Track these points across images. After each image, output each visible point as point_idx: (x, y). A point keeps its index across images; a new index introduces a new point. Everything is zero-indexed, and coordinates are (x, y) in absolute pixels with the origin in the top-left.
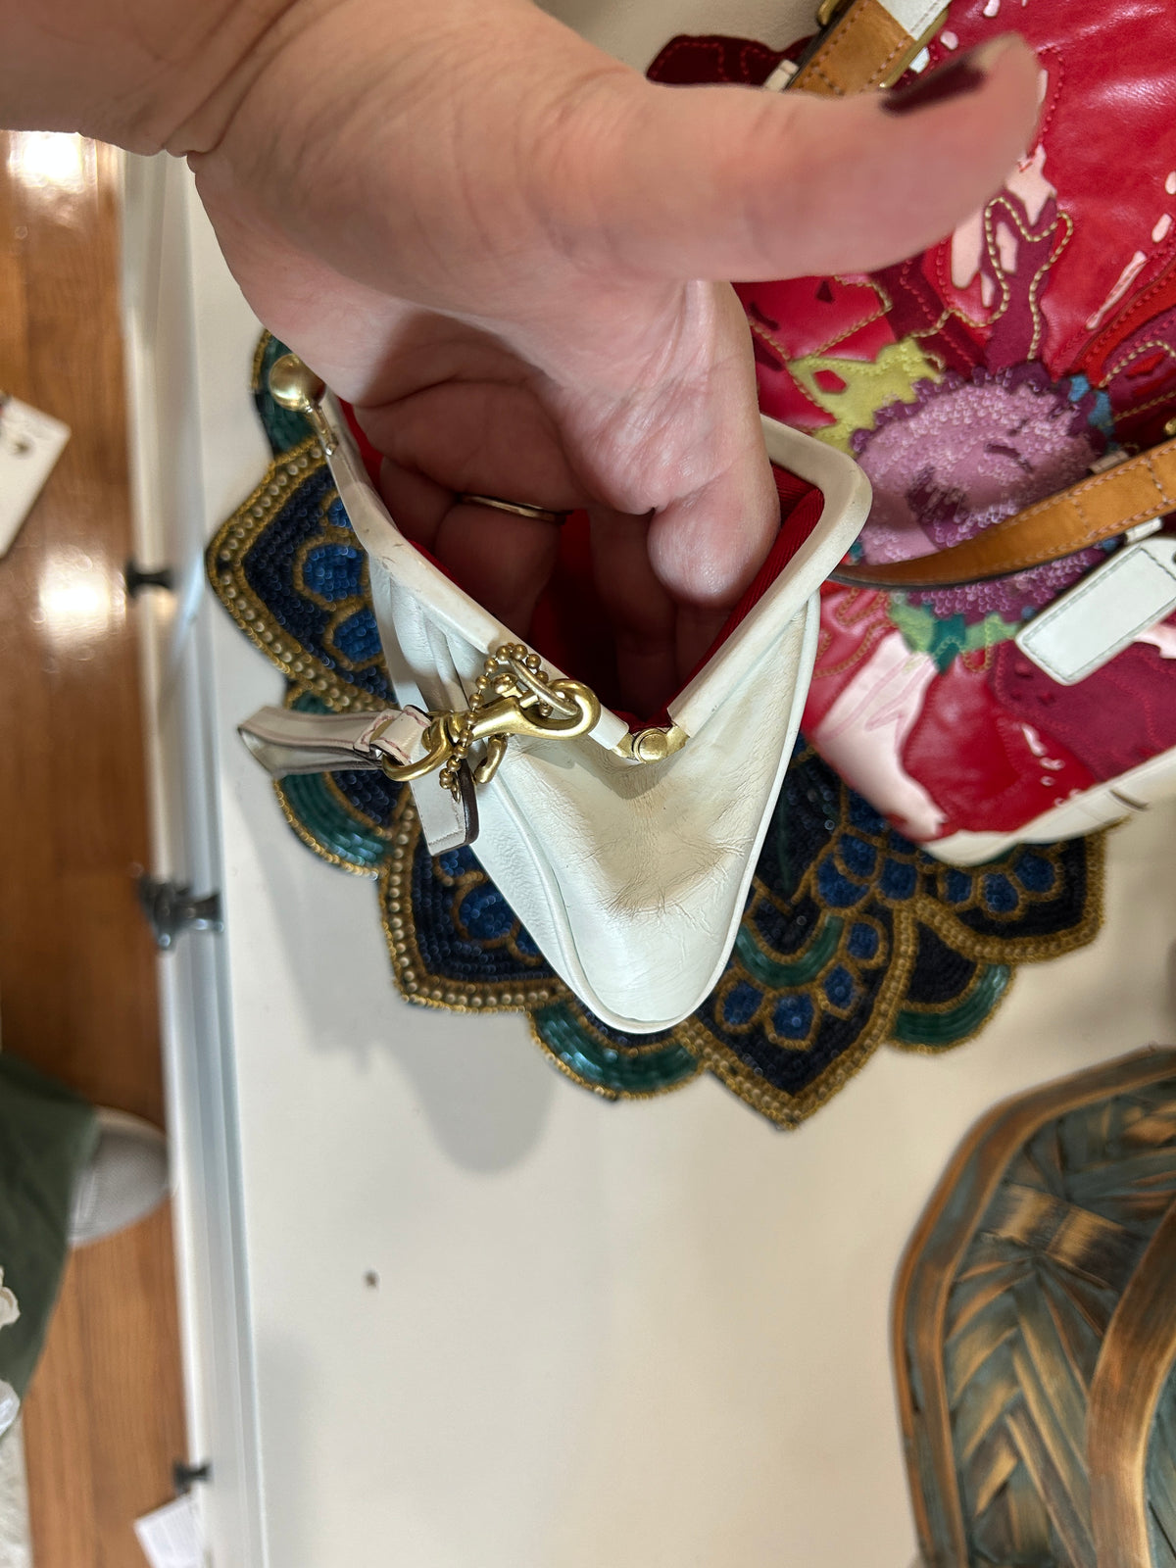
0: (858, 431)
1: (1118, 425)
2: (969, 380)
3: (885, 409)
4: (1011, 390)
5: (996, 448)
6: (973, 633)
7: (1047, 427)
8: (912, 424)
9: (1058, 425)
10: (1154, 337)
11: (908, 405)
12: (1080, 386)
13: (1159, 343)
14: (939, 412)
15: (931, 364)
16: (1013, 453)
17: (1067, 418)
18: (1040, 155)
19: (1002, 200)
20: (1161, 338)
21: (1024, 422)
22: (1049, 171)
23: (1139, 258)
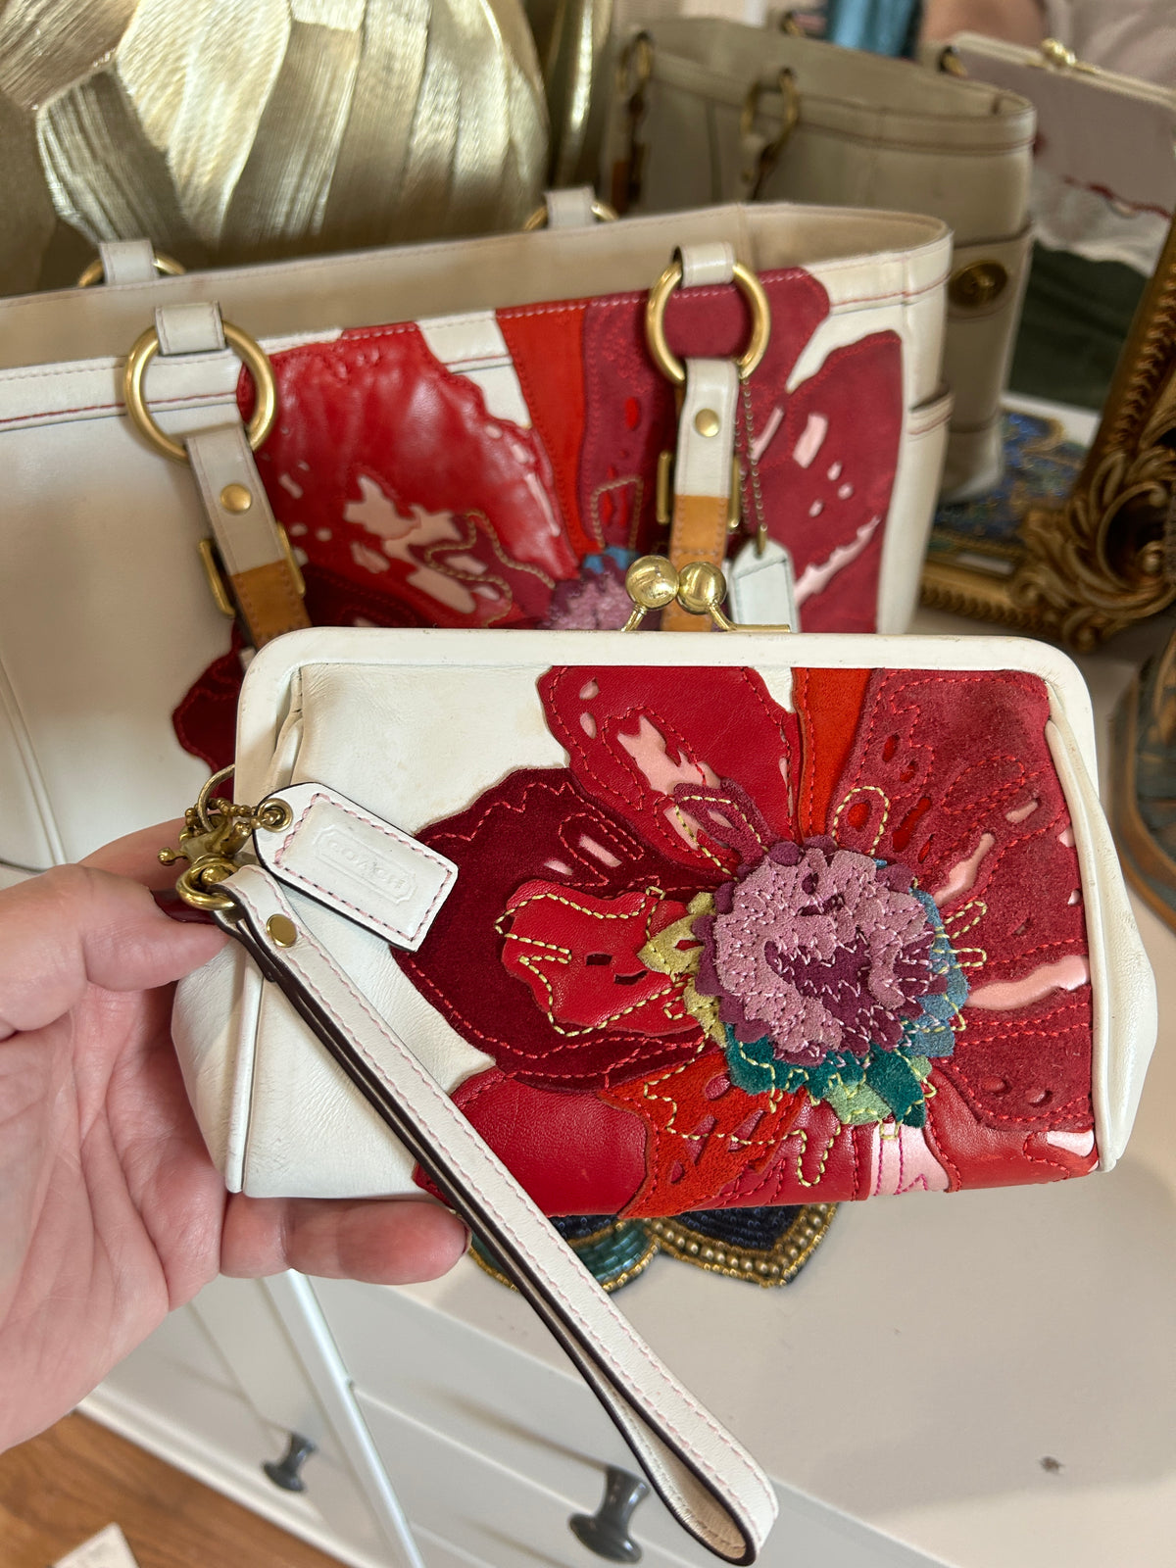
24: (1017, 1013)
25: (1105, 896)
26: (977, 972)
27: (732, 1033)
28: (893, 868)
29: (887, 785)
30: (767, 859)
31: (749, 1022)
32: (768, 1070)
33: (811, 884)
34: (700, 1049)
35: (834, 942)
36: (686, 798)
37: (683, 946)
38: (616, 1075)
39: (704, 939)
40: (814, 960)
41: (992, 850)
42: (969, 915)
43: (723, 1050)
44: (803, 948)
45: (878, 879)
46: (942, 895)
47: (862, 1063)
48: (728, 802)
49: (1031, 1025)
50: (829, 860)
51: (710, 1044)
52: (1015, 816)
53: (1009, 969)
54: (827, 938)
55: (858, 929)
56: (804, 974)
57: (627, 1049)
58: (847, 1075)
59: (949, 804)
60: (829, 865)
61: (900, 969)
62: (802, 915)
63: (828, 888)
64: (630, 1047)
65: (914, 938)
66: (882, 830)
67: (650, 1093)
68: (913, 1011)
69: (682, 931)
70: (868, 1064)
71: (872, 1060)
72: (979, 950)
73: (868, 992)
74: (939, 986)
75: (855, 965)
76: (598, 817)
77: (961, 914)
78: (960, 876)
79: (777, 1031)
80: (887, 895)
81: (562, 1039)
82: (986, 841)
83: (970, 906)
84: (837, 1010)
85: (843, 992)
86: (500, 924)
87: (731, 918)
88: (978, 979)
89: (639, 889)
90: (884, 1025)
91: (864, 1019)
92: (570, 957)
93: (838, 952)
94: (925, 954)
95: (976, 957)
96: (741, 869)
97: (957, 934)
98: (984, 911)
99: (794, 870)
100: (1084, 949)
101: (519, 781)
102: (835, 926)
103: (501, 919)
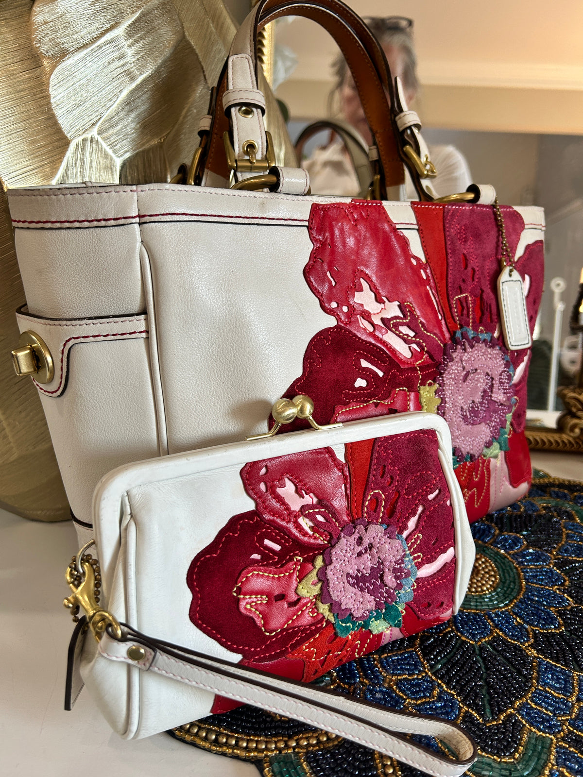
1: (473, 329)
2: (441, 374)
4: (452, 360)
5: (465, 379)
7: (466, 354)
9: (468, 350)
10: (453, 299)
11: (441, 403)
12: (458, 335)
13: (455, 299)
14: (448, 393)
15: (430, 385)
16: (469, 373)
17: (466, 346)
18: (384, 299)
19: (392, 322)
20: (454, 297)
21: (462, 361)
22: (391, 300)
23: (428, 288)
24: (433, 576)
25: (462, 523)
26: (419, 563)
27: (337, 617)
28: (390, 528)
29: (383, 489)
30: (342, 534)
31: (343, 610)
32: (350, 626)
33: (360, 541)
34: (324, 626)
35: (369, 564)
36: (307, 512)
37: (315, 584)
38: (293, 647)
39: (323, 579)
40: (363, 574)
41: (423, 512)
42: (416, 540)
43: (333, 624)
44: (358, 571)
45: (385, 534)
46: (405, 534)
47: (381, 611)
48: (323, 510)
49: (438, 580)
50: (366, 530)
51: (328, 622)
52: (431, 497)
53: (431, 560)
54: (367, 563)
55: (379, 558)
56: (359, 581)
57: (295, 634)
58: (377, 618)
59: (407, 494)
60: (366, 532)
61: (395, 570)
62: (358, 556)
63: (366, 542)
64: (297, 632)
65: (399, 557)
66: (382, 509)
67: (306, 649)
68: (400, 586)
69: (313, 576)
70: (384, 611)
71: (385, 609)
72: (419, 554)
73: (383, 583)
74: (408, 575)
75: (378, 573)
76: (271, 529)
77: (413, 541)
78: (412, 523)
79: (353, 610)
80: (389, 540)
81: (270, 637)
82: (420, 509)
83: (416, 536)
84: (372, 593)
85: (374, 584)
86: (235, 592)
87: (332, 567)
88: (419, 566)
89: (291, 559)
90: (390, 595)
91: (382, 594)
92: (267, 599)
93: (372, 568)
94: (403, 562)
95: (419, 557)
96: (333, 542)
97: (412, 550)
98: (421, 537)
99: (353, 536)
100: (454, 544)
101: (235, 521)
102: (369, 557)
103: (235, 589)
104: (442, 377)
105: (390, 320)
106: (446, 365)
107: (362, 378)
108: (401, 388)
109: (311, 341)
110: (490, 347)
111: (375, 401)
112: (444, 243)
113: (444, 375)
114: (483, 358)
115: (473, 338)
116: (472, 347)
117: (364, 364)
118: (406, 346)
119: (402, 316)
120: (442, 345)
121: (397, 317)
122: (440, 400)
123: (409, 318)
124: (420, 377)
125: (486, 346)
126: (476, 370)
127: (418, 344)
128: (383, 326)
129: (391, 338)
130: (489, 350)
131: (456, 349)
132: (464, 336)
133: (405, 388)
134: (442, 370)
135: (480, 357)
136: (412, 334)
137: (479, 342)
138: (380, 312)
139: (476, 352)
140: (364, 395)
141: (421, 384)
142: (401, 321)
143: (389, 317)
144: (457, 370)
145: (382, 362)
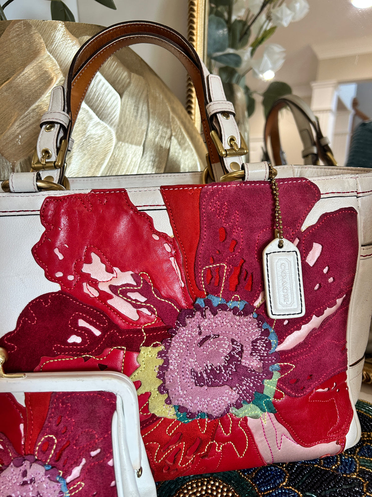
0: (159, 388)
1: (223, 297)
2: (171, 337)
3: (159, 373)
4: (185, 325)
5: (201, 343)
6: (266, 392)
7: (206, 320)
8: (171, 367)
9: (208, 316)
10: (201, 269)
11: (163, 364)
12: (200, 302)
13: (204, 268)
14: (174, 355)
15: (155, 346)
16: (208, 337)
17: (208, 312)
18: (116, 269)
19: (120, 289)
21: (199, 327)
22: (123, 270)
23: (172, 259)
29: (57, 435)
30: (11, 464)
33: (25, 474)
41: (85, 465)
42: (78, 487)
45: (46, 475)
46: (69, 479)
48: (2, 440)
50: (31, 466)
52: (93, 454)
54: (29, 494)
55: (38, 492)
59: (75, 445)
60: (30, 468)
62: (21, 485)
63: (30, 475)
66: (53, 452)
77: (76, 486)
78: (76, 472)
80: (48, 480)
82: (84, 461)
83: (79, 483)
96: (3, 468)
97: (73, 493)
98: (83, 486)
99: (19, 469)
102: (32, 489)
104: (171, 340)
105: (118, 287)
106: (177, 329)
107: (78, 336)
108: (119, 347)
109: (30, 303)
110: (240, 315)
111: (88, 356)
112: (199, 219)
113: (173, 339)
114: (228, 324)
115: (219, 305)
116: (214, 313)
117: (82, 323)
118: (135, 310)
119: (135, 284)
120: (178, 311)
121: (128, 285)
122: (163, 361)
123: (141, 285)
124: (145, 338)
125: (234, 314)
126: (219, 336)
127: (149, 309)
128: (110, 292)
129: (117, 303)
130: (238, 318)
131: (195, 315)
132: (208, 303)
133: (123, 347)
134: (172, 333)
135: (225, 324)
136: (143, 299)
137: (226, 310)
138: (111, 280)
139: (220, 318)
140: (77, 350)
141: (143, 345)
142: (132, 288)
143: (119, 284)
144: (191, 335)
145: (100, 323)
